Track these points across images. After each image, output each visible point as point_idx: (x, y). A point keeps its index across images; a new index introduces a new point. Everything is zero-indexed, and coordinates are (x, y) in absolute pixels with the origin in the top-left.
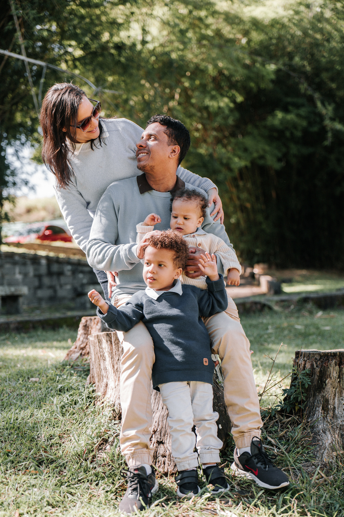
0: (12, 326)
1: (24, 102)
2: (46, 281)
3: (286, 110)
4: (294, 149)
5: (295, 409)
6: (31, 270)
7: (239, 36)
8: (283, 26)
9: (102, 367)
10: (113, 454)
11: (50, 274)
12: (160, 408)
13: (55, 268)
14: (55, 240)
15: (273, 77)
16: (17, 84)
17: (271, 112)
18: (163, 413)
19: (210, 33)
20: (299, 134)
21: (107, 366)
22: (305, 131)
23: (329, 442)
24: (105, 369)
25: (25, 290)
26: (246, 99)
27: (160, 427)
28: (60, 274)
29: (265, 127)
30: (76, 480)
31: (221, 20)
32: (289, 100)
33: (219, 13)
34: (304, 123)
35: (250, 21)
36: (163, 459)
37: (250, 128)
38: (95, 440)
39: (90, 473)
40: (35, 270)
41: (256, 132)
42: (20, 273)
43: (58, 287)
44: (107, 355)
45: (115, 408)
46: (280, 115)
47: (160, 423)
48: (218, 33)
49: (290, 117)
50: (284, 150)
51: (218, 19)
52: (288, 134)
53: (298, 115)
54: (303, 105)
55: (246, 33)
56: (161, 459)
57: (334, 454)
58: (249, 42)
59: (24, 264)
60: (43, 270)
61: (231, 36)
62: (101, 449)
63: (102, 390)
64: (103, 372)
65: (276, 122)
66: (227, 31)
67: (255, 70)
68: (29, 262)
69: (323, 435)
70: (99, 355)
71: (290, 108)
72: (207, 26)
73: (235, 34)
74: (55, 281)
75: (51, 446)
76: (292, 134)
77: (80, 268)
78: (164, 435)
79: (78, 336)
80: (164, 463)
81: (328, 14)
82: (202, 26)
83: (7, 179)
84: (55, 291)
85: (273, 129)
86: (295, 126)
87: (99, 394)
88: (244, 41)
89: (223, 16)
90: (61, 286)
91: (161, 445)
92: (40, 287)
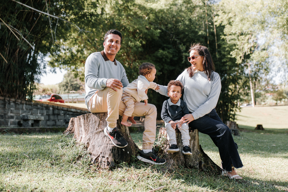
0: (37, 130)
1: (47, 36)
2: (52, 117)
3: (163, 49)
4: (166, 67)
5: (159, 151)
6: (45, 112)
7: (144, 16)
8: (164, 12)
9: (80, 130)
10: (83, 161)
11: (54, 114)
12: (104, 144)
13: (56, 112)
14: (56, 101)
15: (159, 35)
16: (44, 28)
17: (157, 50)
18: (105, 146)
19: (132, 13)
20: (169, 60)
21: (82, 130)
22: (171, 60)
23: (172, 162)
24: (81, 131)
25: (43, 118)
26: (146, 43)
27: (104, 151)
28: (58, 115)
29: (154, 56)
30: (68, 170)
31: (137, 8)
32: (165, 45)
33: (136, 5)
34: (171, 56)
35: (149, 10)
36: (104, 163)
37: (147, 56)
38: (76, 156)
39: (74, 168)
40: (47, 112)
41: (150, 58)
42: (40, 113)
43: (57, 121)
44: (82, 124)
45: (85, 145)
46: (161, 51)
47: (104, 150)
48: (135, 13)
49: (165, 53)
50: (162, 67)
51: (136, 7)
52: (164, 60)
53: (168, 52)
54: (171, 48)
55: (148, 15)
56: (103, 163)
57: (174, 167)
58: (149, 18)
59: (42, 109)
60: (51, 112)
61: (141, 15)
62: (79, 160)
63: (79, 140)
64: (80, 132)
65: (159, 55)
66: (139, 13)
67: (151, 31)
68: (44, 108)
69: (170, 160)
70: (79, 125)
71: (165, 49)
72: (131, 10)
73: (142, 15)
74: (56, 118)
75: (57, 160)
76: (165, 60)
77: (68, 112)
78: (105, 154)
79: (69, 126)
80: (105, 165)
81: (183, 9)
82: (128, 10)
83: (37, 70)
84: (56, 122)
85: (157, 57)
86: (167, 57)
87: (78, 141)
88: (147, 18)
89: (138, 6)
90: (58, 120)
91: (104, 158)
92: (49, 120)
